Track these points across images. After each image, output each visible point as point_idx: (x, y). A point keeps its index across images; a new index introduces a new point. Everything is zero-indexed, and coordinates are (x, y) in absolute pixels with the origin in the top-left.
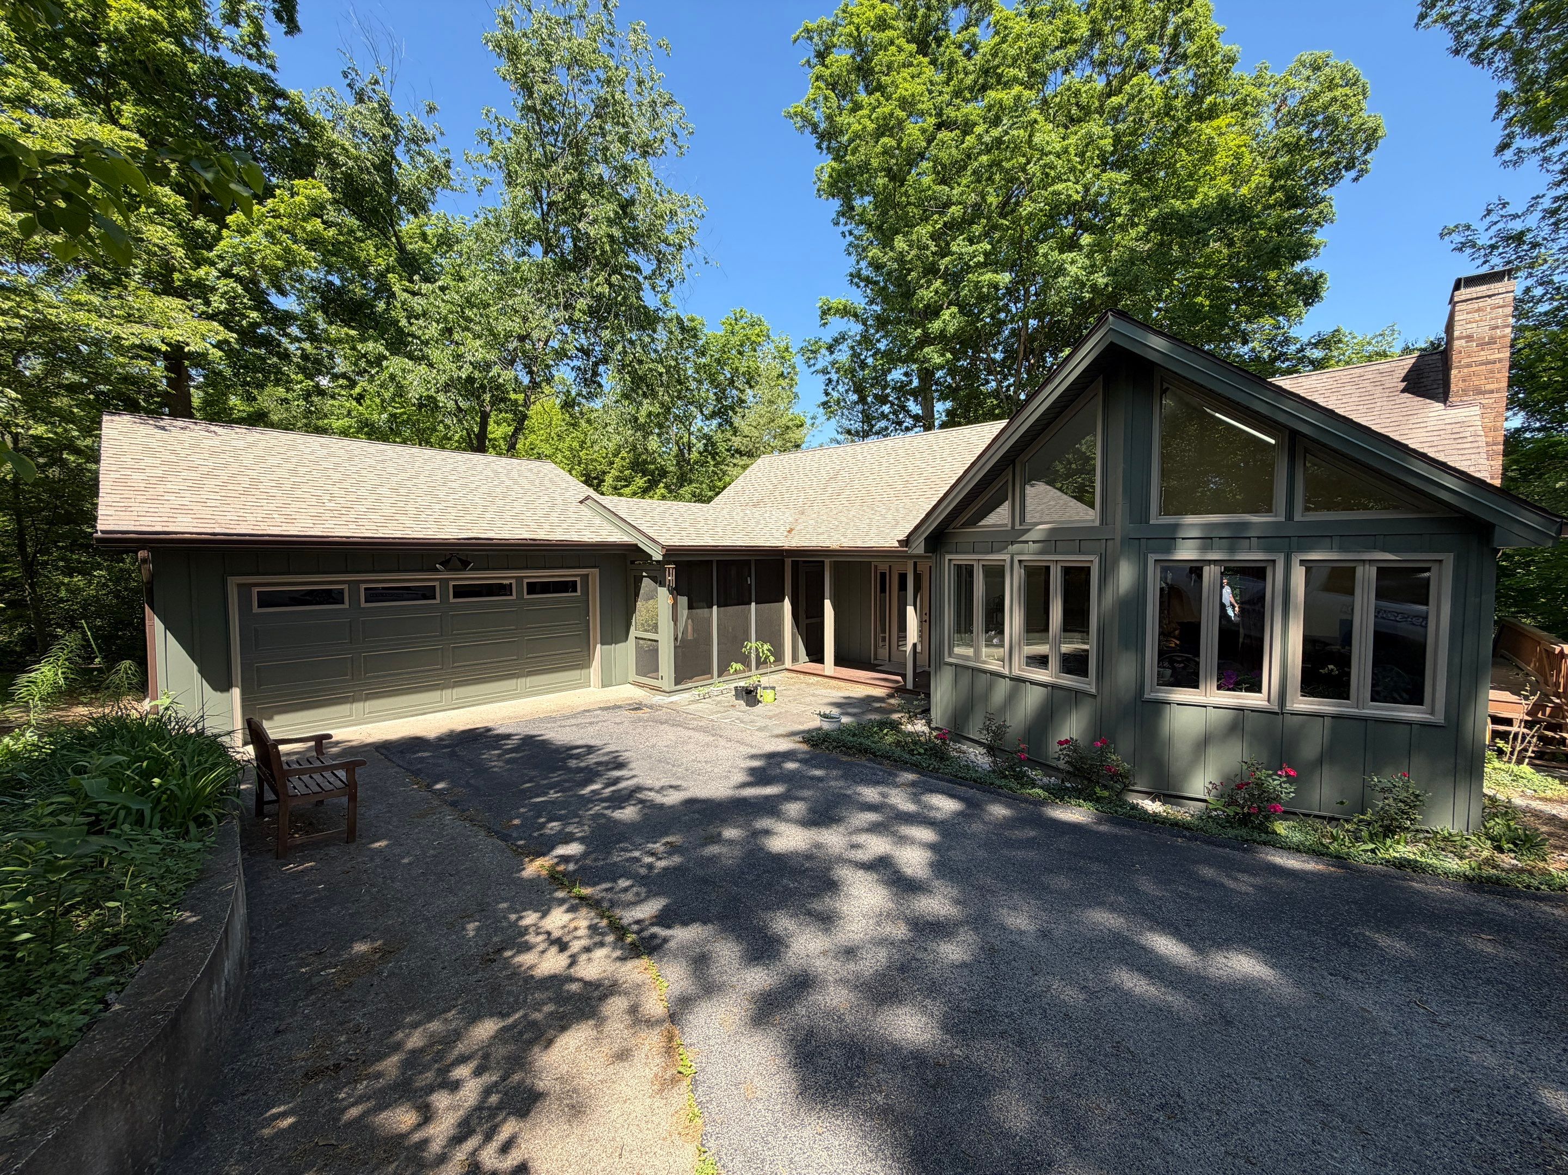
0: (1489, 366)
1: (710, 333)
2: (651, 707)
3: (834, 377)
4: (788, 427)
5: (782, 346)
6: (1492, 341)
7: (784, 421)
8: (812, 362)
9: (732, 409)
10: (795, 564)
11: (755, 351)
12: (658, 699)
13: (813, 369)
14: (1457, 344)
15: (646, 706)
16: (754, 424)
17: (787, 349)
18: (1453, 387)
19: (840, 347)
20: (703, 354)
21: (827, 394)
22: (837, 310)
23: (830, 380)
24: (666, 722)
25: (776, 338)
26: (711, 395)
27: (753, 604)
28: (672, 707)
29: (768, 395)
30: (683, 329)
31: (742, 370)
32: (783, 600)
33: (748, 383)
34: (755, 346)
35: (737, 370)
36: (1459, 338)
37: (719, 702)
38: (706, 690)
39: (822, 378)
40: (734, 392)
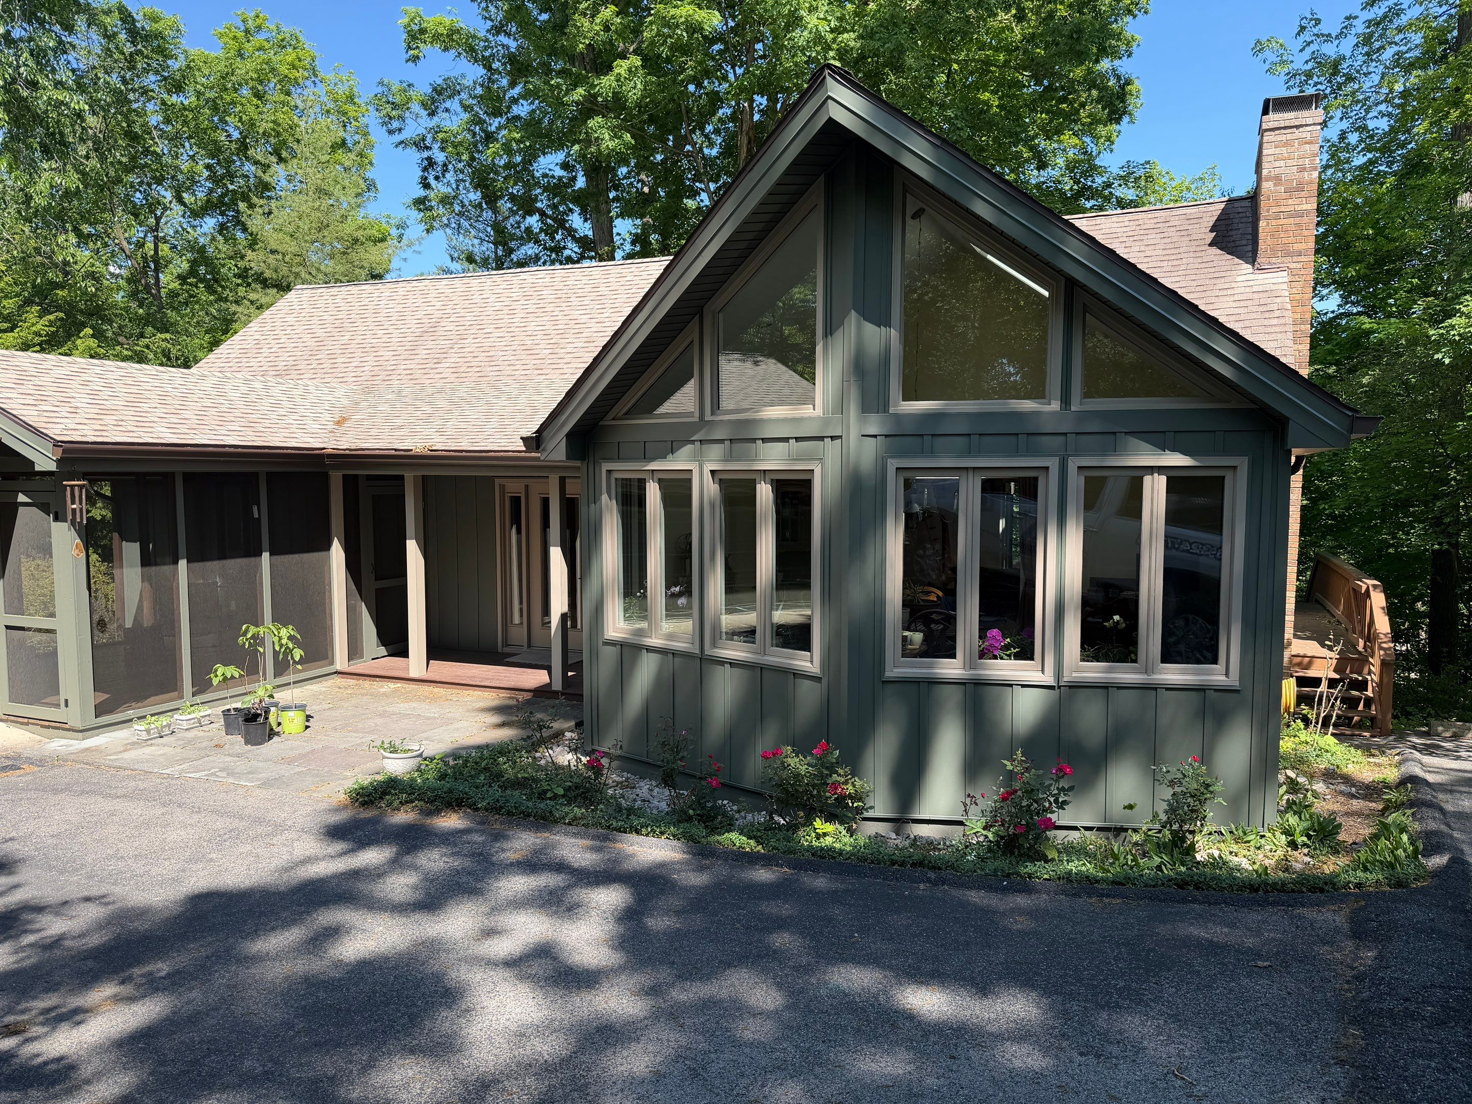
0: (1297, 220)
1: (193, 51)
2: (41, 762)
3: (440, 157)
4: (356, 241)
5: (342, 90)
6: (1300, 188)
7: (349, 228)
8: (395, 124)
9: (245, 198)
10: (350, 483)
11: (288, 94)
12: (59, 744)
13: (397, 138)
14: (1266, 186)
15: (30, 761)
16: (290, 229)
17: (351, 99)
18: (1262, 245)
19: (448, 104)
20: (178, 88)
21: (427, 186)
22: (436, 37)
23: (431, 163)
24: (67, 789)
25: (330, 77)
26: (200, 167)
27: (266, 556)
28: (86, 759)
29: (315, 178)
30: (134, 34)
31: (263, 127)
32: (327, 547)
33: (277, 152)
34: (287, 85)
35: (252, 124)
36: (1268, 179)
37: (190, 742)
38: (164, 720)
39: (415, 156)
40: (249, 168)
